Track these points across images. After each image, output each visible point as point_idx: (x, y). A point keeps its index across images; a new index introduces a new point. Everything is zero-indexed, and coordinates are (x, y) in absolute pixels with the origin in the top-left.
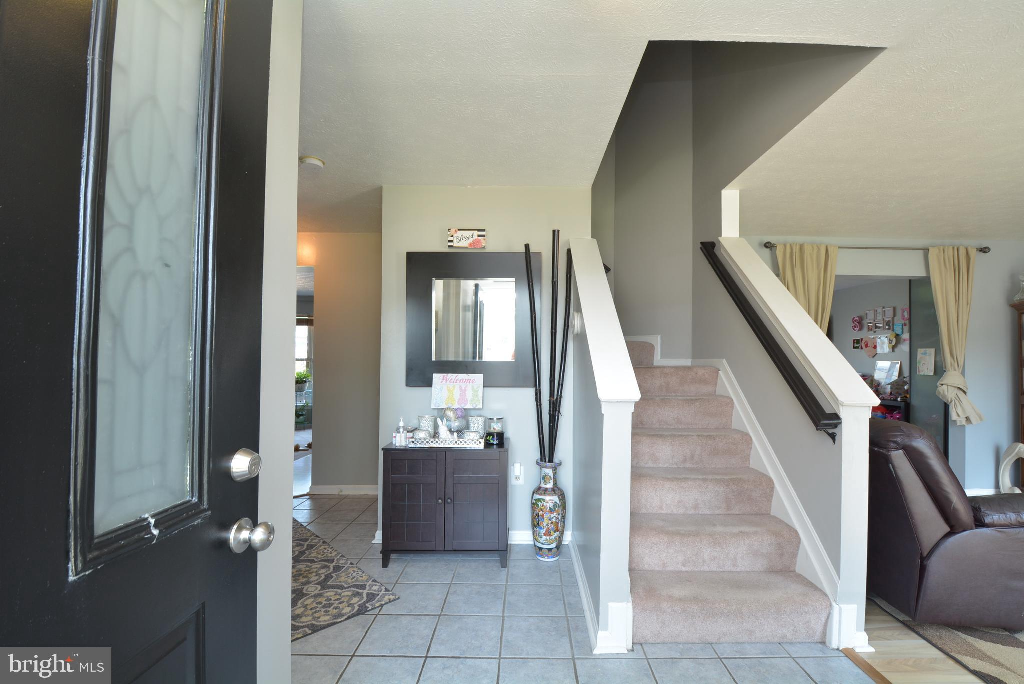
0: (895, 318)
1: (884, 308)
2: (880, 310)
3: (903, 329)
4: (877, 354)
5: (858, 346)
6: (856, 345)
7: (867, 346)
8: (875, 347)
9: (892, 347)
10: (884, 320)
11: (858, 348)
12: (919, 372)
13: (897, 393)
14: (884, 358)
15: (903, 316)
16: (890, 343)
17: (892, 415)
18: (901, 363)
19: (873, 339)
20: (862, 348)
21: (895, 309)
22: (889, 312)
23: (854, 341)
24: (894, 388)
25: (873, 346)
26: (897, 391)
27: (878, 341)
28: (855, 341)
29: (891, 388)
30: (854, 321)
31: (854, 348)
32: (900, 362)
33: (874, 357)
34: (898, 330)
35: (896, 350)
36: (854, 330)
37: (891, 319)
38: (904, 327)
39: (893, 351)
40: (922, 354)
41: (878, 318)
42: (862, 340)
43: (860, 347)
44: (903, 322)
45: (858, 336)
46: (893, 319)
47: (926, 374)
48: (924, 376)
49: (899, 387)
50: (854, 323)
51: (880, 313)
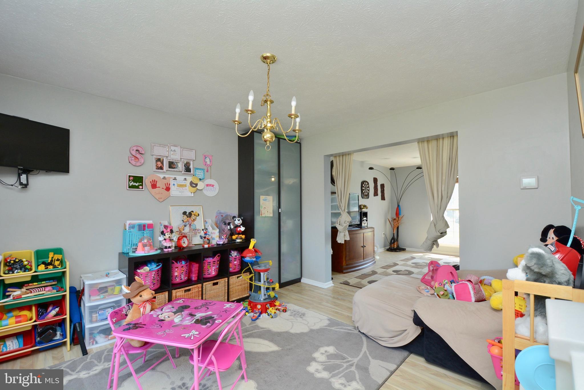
2: (174, 148)
4: (170, 196)
5: (136, 184)
6: (134, 184)
7: (154, 186)
8: (168, 189)
9: (195, 189)
11: (135, 187)
12: (261, 215)
16: (193, 187)
19: (164, 178)
21: (195, 152)
22: (190, 155)
25: (165, 188)
28: (132, 178)
33: (165, 200)
34: (199, 174)
40: (263, 200)
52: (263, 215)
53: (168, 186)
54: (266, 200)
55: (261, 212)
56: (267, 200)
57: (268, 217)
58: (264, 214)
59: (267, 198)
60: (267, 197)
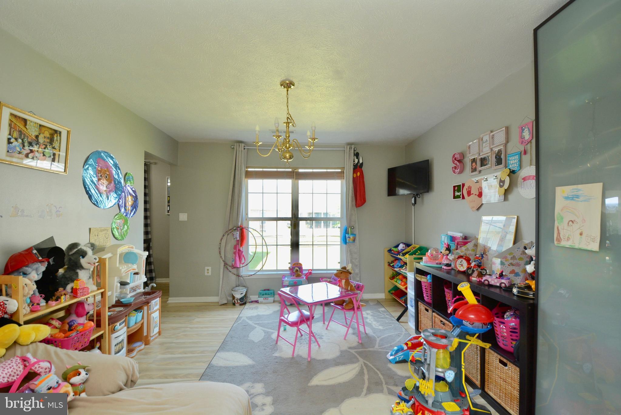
0: (509, 145)
1: (492, 132)
2: (486, 138)
3: (520, 161)
4: (482, 204)
5: (459, 194)
6: (457, 194)
7: (469, 193)
8: (480, 195)
9: (503, 190)
10: (492, 150)
11: (458, 197)
12: (559, 240)
13: (513, 272)
14: (494, 210)
15: (522, 137)
16: (501, 186)
17: (502, 320)
18: (518, 217)
19: (477, 182)
20: (463, 198)
21: (507, 129)
22: (500, 137)
23: (454, 187)
24: (507, 263)
25: (477, 194)
26: (512, 268)
27: (484, 185)
28: (456, 188)
29: (502, 263)
30: (455, 159)
31: (455, 197)
32: (516, 216)
33: (478, 209)
34: (513, 163)
35: (511, 197)
36: (454, 172)
37: (502, 147)
38: (524, 157)
39: (506, 199)
40: (567, 198)
41: (484, 150)
42: (463, 185)
43: (461, 196)
44: (522, 148)
45: (458, 180)
46: (506, 145)
47: (577, 246)
48: (572, 249)
49: (514, 262)
50: (454, 162)
51: (487, 141)
52: (564, 243)
53: (481, 191)
54: (578, 197)
55: (559, 233)
56: (581, 199)
57: (580, 250)
58: (568, 239)
59: (579, 190)
60: (580, 187)
